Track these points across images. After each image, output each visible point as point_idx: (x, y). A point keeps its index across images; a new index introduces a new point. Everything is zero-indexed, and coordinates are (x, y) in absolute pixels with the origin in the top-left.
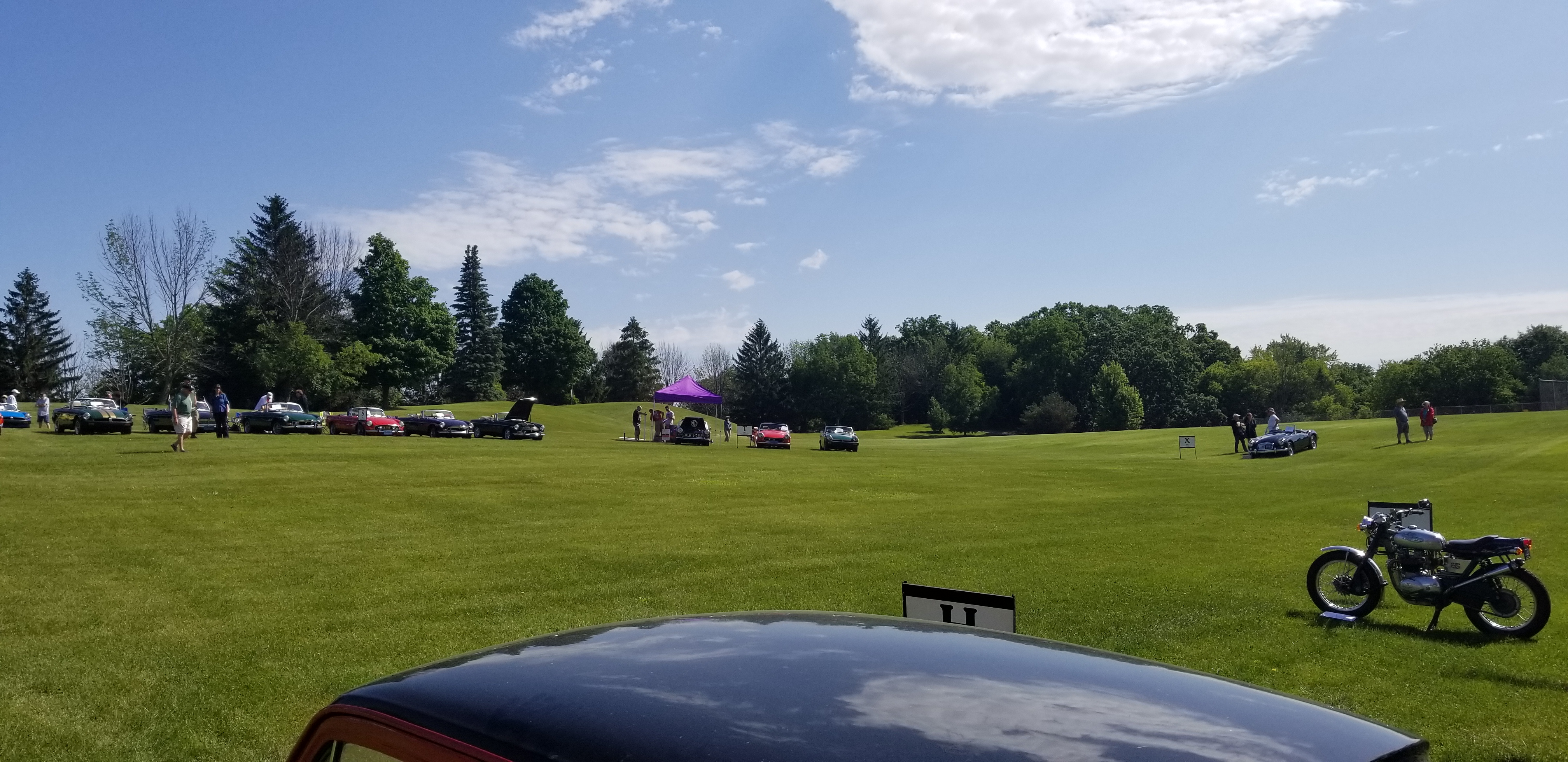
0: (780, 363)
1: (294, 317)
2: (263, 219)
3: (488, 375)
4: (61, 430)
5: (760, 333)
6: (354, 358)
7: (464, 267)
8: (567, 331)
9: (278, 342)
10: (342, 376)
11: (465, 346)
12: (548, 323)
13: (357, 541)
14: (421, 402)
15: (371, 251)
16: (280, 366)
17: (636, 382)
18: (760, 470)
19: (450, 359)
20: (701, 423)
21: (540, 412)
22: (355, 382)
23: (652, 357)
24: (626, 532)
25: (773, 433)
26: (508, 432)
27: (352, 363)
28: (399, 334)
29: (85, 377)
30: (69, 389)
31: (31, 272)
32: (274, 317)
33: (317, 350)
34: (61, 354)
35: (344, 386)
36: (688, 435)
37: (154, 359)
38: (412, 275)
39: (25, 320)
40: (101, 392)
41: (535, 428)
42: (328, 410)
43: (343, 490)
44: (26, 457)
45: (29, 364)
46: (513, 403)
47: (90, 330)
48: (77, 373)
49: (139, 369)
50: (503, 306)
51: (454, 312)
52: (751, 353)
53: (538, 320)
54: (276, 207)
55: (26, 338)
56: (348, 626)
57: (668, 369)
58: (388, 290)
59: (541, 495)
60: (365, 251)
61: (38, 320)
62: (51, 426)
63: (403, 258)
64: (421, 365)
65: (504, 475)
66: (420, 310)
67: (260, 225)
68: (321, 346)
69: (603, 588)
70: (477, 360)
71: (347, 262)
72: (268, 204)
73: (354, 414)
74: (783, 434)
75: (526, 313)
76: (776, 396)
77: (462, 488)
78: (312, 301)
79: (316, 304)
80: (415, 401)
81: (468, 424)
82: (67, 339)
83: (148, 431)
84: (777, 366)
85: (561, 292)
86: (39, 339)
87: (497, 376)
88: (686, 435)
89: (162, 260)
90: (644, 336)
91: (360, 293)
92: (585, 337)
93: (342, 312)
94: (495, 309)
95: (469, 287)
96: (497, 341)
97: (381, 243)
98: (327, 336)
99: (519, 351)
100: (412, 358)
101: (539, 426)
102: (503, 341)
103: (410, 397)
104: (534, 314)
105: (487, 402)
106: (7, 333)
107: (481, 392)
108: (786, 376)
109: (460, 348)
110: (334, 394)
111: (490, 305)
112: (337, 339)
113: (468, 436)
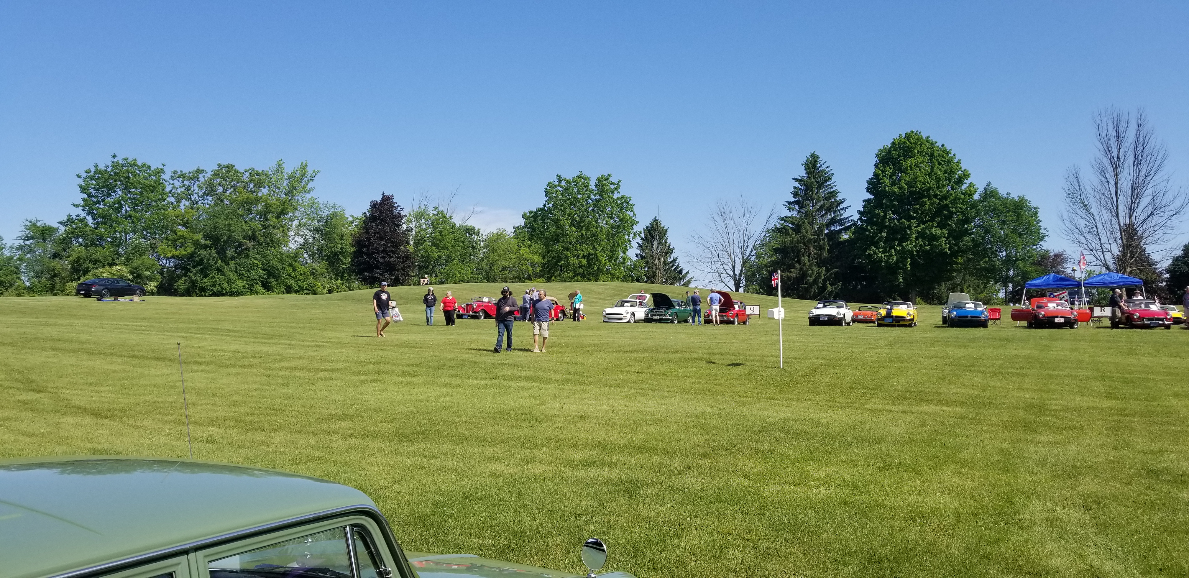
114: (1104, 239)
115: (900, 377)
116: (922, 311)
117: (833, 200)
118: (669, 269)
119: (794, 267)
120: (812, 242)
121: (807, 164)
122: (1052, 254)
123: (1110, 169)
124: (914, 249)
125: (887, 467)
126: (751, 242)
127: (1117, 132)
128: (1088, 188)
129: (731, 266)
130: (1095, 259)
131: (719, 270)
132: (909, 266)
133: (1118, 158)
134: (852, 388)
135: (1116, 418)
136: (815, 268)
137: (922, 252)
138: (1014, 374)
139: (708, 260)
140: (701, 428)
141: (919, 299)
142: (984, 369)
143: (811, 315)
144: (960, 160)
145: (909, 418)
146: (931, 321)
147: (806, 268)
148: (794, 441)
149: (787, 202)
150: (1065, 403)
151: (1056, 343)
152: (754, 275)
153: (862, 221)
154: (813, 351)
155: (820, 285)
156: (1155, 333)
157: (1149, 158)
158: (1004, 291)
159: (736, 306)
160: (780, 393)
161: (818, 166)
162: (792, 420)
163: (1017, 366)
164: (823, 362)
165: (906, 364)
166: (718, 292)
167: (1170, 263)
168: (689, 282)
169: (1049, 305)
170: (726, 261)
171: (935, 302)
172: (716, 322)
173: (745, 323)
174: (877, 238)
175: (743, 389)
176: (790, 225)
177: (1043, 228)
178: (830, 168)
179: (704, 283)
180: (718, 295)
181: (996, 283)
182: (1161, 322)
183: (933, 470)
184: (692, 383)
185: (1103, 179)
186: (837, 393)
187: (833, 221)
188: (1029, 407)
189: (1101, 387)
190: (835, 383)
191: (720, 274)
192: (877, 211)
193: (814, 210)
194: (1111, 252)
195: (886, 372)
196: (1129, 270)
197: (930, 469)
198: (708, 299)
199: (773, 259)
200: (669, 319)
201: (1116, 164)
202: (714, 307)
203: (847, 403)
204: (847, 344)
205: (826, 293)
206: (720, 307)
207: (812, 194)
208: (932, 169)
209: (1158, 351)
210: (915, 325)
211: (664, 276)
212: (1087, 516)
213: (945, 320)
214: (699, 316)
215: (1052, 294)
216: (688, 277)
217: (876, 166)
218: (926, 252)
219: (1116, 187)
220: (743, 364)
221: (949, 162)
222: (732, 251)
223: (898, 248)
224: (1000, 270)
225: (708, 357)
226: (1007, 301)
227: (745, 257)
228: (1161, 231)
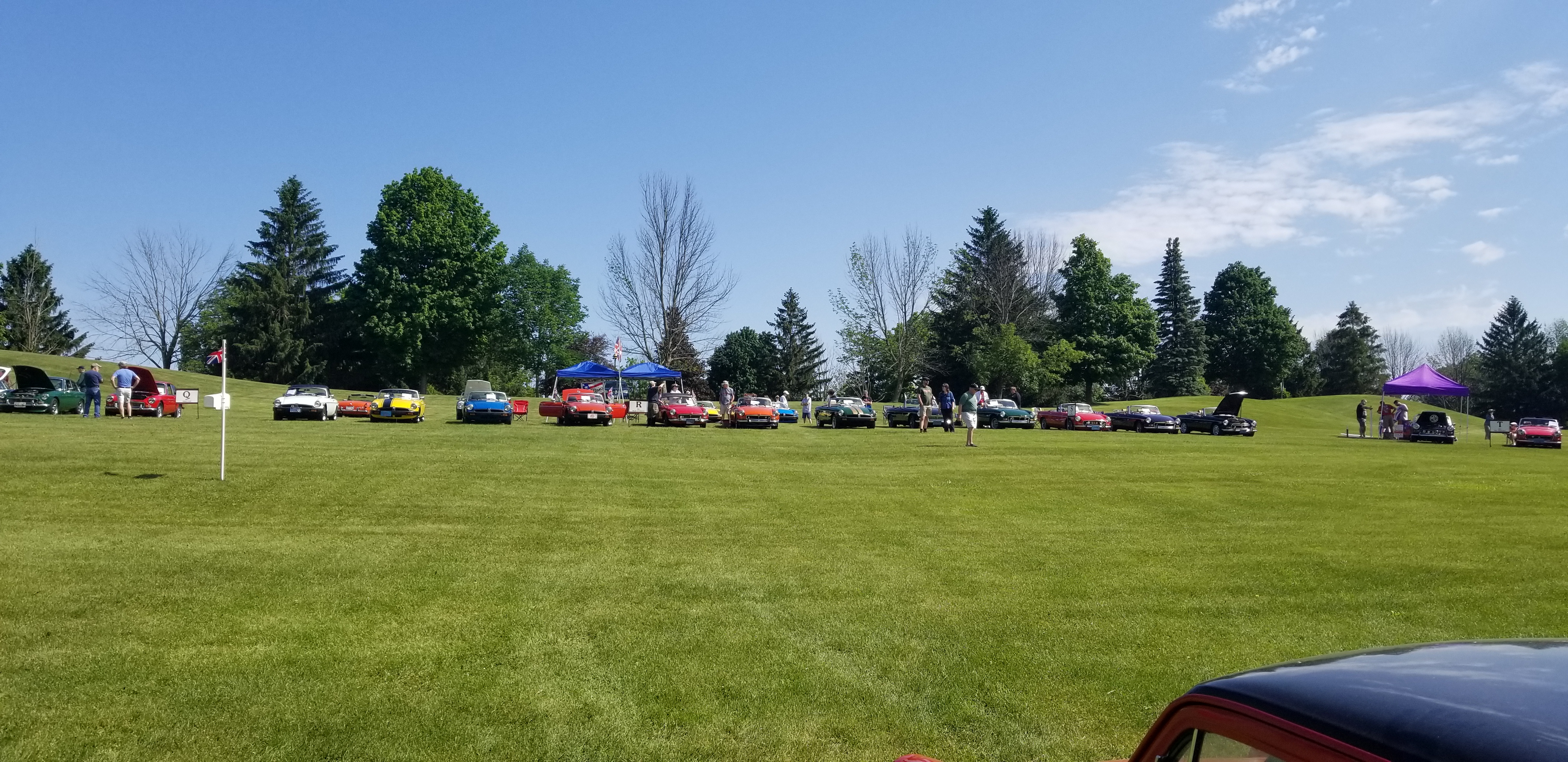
0: (1541, 347)
1: (1005, 320)
2: (977, 231)
3: (1190, 370)
4: (821, 425)
5: (1513, 313)
6: (1059, 356)
7: (1165, 260)
8: (1275, 320)
9: (991, 343)
10: (1049, 374)
11: (1167, 340)
12: (1255, 313)
13: (1080, 533)
14: (1122, 398)
15: (1074, 252)
16: (994, 365)
17: (1356, 373)
18: (1526, 473)
19: (1152, 354)
20: (1442, 418)
21: (1250, 408)
22: (1060, 379)
23: (1375, 344)
24: (1364, 538)
25: (1537, 429)
26: (1217, 427)
27: (1058, 361)
28: (1101, 331)
29: (834, 379)
30: (822, 390)
31: (793, 292)
32: (987, 320)
33: (1026, 350)
34: (816, 360)
35: (1050, 383)
36: (1427, 432)
37: (888, 362)
38: (1113, 273)
39: (790, 333)
40: (850, 392)
41: (1246, 424)
42: (1039, 406)
43: (1060, 483)
44: (798, 447)
45: (793, 369)
46: (1221, 398)
47: (839, 339)
48: (828, 376)
49: (875, 372)
50: (1206, 298)
51: (1155, 306)
52: (1501, 336)
53: (1243, 310)
54: (988, 218)
55: (790, 348)
56: (1085, 615)
57: (1395, 358)
58: (1090, 288)
59: (1260, 494)
60: (1069, 252)
61: (799, 332)
62: (813, 421)
63: (1105, 256)
64: (1123, 361)
65: (1218, 472)
66: (1122, 307)
67: (975, 236)
68: (1029, 346)
69: (1346, 598)
70: (1180, 354)
71: (1052, 263)
72: (981, 216)
73: (1063, 410)
74: (1552, 431)
75: (1230, 304)
76: (1535, 386)
77: (1176, 484)
78: (1021, 304)
79: (1025, 306)
80: (1116, 396)
81: (1175, 419)
82: (820, 347)
83: (888, 425)
84: (1536, 350)
85: (1269, 279)
86: (800, 348)
87: (1200, 370)
88: (1424, 431)
89: (895, 274)
90: (1365, 322)
91: (1064, 293)
92: (1295, 326)
93: (1048, 313)
94: (1198, 301)
95: (1171, 280)
96: (1199, 334)
97: (1084, 244)
98: (1034, 337)
99: (1223, 342)
100: (1115, 354)
101: (1250, 422)
102: (1206, 333)
103: (1111, 392)
104: (1239, 304)
105: (1190, 397)
106: (776, 343)
107: (1184, 387)
108: (1549, 362)
109: (1162, 343)
110: (1041, 390)
111: (1192, 298)
112: (1043, 338)
113: (1175, 432)
114: (647, 324)
115: (391, 488)
116: (434, 402)
117: (319, 246)
118: (51, 329)
119: (257, 337)
120: (286, 303)
121: (283, 192)
122: (590, 337)
123: (656, 243)
124: (427, 322)
125: (355, 609)
126: (193, 296)
127: (665, 200)
128: (633, 263)
129: (158, 330)
130: (636, 346)
131: (139, 334)
132: (419, 343)
133: (665, 231)
134: (324, 505)
135: (638, 528)
136: (289, 340)
137: (437, 326)
138: (533, 481)
139: (119, 319)
140: (78, 573)
141: (431, 387)
142: (498, 475)
143: (277, 405)
144: (489, 212)
145: (397, 541)
146: (444, 416)
147: (277, 339)
148: (227, 583)
149: (251, 242)
150: (586, 514)
151: (586, 443)
152: (196, 345)
153: (359, 277)
154: (272, 456)
155: (296, 363)
156: (688, 431)
157: (696, 235)
158: (535, 379)
159: (161, 390)
160: (216, 516)
161: (300, 196)
162: (229, 554)
163: (538, 471)
164: (286, 470)
165: (401, 471)
166: (131, 368)
167: (712, 354)
168: (86, 350)
169: (583, 398)
170: (151, 321)
171: (451, 391)
172: (126, 413)
173: (174, 415)
174: (379, 304)
175: (157, 511)
176: (255, 276)
177: (582, 305)
178: (316, 202)
179: (112, 354)
180: (131, 373)
181: (526, 368)
182: (696, 419)
183: (416, 607)
184: (72, 506)
185: (648, 254)
186: (301, 513)
187: (318, 276)
188: (547, 520)
189: (627, 494)
190: (300, 499)
191: (139, 342)
192: (380, 268)
193: (291, 257)
194: (653, 339)
195: (373, 481)
196: (670, 360)
197: (412, 606)
198: (113, 378)
199: (226, 323)
200: (44, 408)
201: (662, 239)
202: (123, 390)
203: (315, 525)
204: (324, 445)
205: (304, 376)
206: (133, 390)
207: (290, 234)
208: (454, 219)
209: (690, 452)
210: (421, 420)
211: (40, 339)
212: (591, 646)
213: (460, 414)
214: (97, 404)
215: (587, 385)
216: (84, 343)
217: (381, 207)
218: (442, 326)
219: (662, 265)
220: (161, 476)
221: (476, 211)
222: (161, 308)
223: (407, 320)
224: (531, 353)
225: (104, 465)
226: (537, 392)
227: (182, 318)
228: (704, 318)
